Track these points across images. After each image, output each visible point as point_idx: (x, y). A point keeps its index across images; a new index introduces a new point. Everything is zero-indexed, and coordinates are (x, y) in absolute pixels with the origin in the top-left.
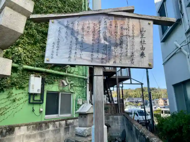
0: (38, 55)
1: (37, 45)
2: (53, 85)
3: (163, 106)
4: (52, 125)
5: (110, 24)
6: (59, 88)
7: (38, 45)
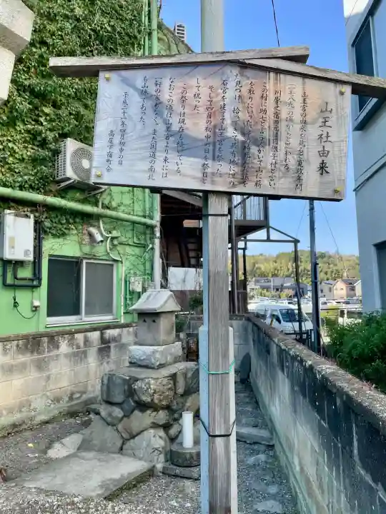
0: (22, 155)
1: (18, 128)
2: (65, 239)
3: (346, 299)
4: (66, 342)
5: (250, 91)
6: (81, 249)
7: (20, 127)
